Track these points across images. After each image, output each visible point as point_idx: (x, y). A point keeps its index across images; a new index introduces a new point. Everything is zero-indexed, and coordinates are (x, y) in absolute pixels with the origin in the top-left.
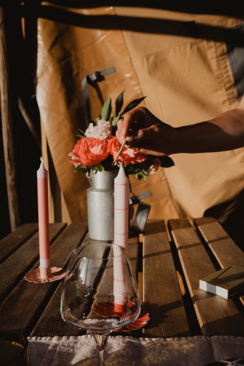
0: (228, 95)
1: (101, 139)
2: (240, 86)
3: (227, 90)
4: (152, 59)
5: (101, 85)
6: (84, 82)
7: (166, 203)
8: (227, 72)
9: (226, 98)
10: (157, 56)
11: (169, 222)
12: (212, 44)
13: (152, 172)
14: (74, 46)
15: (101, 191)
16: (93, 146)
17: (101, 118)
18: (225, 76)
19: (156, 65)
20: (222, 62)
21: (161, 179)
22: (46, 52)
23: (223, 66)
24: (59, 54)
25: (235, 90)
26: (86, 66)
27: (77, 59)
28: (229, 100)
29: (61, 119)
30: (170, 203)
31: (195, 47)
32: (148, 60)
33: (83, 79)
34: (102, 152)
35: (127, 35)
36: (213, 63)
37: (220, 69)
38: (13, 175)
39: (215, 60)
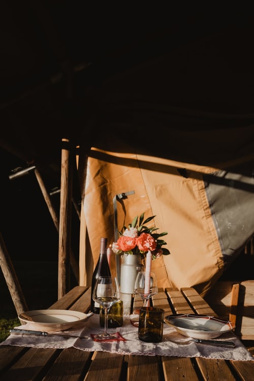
0: (205, 213)
1: (132, 237)
2: (213, 208)
3: (204, 210)
4: (158, 188)
5: (125, 201)
6: (114, 199)
7: (164, 281)
8: (205, 199)
9: (204, 215)
10: (162, 187)
11: (166, 289)
12: (196, 181)
13: (158, 257)
14: (110, 176)
15: (130, 265)
16: (127, 241)
17: (131, 227)
18: (203, 202)
19: (161, 192)
20: (201, 194)
21: (161, 265)
22: (92, 179)
23: (203, 196)
24: (99, 180)
25: (209, 211)
26: (116, 189)
27: (111, 184)
28: (206, 216)
29: (98, 221)
30: (166, 282)
31: (185, 183)
32: (156, 189)
33: (114, 197)
34: (133, 244)
35: (143, 171)
36: (196, 193)
37: (200, 197)
38: (64, 256)
39: (198, 192)
